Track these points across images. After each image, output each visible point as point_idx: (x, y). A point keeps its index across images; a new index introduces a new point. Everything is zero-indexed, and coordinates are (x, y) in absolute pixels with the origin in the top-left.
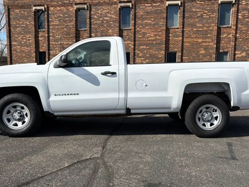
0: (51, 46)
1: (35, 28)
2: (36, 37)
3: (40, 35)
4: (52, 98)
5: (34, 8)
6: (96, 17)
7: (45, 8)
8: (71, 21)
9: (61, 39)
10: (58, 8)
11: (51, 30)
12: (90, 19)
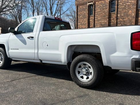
0: (95, 24)
1: (88, 15)
2: (89, 20)
3: (91, 18)
4: (10, 51)
5: (88, 4)
6: (121, 4)
7: (93, 3)
8: (106, 8)
9: (101, 20)
10: (100, 2)
11: (96, 15)
12: (118, 5)
